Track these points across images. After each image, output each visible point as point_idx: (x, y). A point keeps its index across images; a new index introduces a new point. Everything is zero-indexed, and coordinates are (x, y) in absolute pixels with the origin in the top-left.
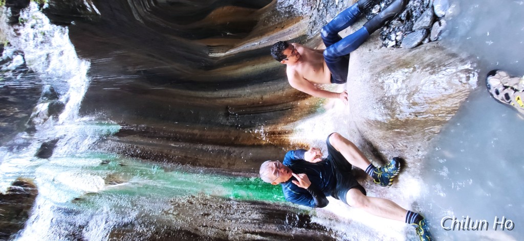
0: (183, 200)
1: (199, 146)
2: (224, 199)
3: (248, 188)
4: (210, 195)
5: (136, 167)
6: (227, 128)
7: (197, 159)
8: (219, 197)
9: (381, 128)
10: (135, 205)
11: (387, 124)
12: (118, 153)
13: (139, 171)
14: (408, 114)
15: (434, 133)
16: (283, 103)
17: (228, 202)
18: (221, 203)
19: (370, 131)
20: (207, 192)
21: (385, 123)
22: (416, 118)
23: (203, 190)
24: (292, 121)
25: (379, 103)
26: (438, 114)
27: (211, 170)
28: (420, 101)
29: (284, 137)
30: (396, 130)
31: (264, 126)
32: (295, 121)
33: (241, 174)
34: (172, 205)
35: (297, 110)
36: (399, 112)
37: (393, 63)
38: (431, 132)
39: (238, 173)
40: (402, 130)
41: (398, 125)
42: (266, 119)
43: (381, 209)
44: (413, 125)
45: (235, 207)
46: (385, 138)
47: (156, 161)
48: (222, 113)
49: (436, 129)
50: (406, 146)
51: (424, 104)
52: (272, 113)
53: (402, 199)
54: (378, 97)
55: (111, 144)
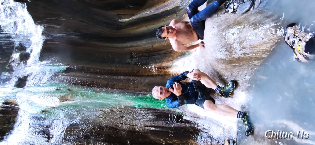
0: (108, 109)
1: (116, 77)
2: (132, 107)
3: (146, 101)
4: (124, 106)
5: (78, 91)
6: (132, 66)
7: (115, 85)
8: (129, 106)
9: (224, 63)
10: (79, 113)
11: (227, 60)
12: (66, 83)
13: (80, 93)
14: (240, 54)
15: (255, 65)
16: (165, 49)
17: (134, 109)
18: (130, 110)
19: (217, 65)
20: (122, 104)
21: (226, 60)
22: (245, 56)
23: (119, 102)
24: (171, 60)
25: (223, 48)
26: (258, 54)
27: (123, 91)
28: (247, 46)
29: (167, 70)
30: (233, 64)
31: (154, 64)
32: (173, 60)
33: (142, 92)
34: (101, 112)
35: (174, 53)
36: (234, 53)
37: (232, 23)
38: (253, 65)
39: (140, 92)
40: (236, 64)
41: (234, 61)
42: (155, 60)
43: (223, 111)
44: (243, 61)
45: (139, 112)
46: (226, 69)
47: (90, 87)
48: (128, 56)
49: (256, 63)
50: (239, 74)
51: (249, 48)
52: (159, 56)
53: (236, 104)
54: (223, 44)
55: (61, 77)
